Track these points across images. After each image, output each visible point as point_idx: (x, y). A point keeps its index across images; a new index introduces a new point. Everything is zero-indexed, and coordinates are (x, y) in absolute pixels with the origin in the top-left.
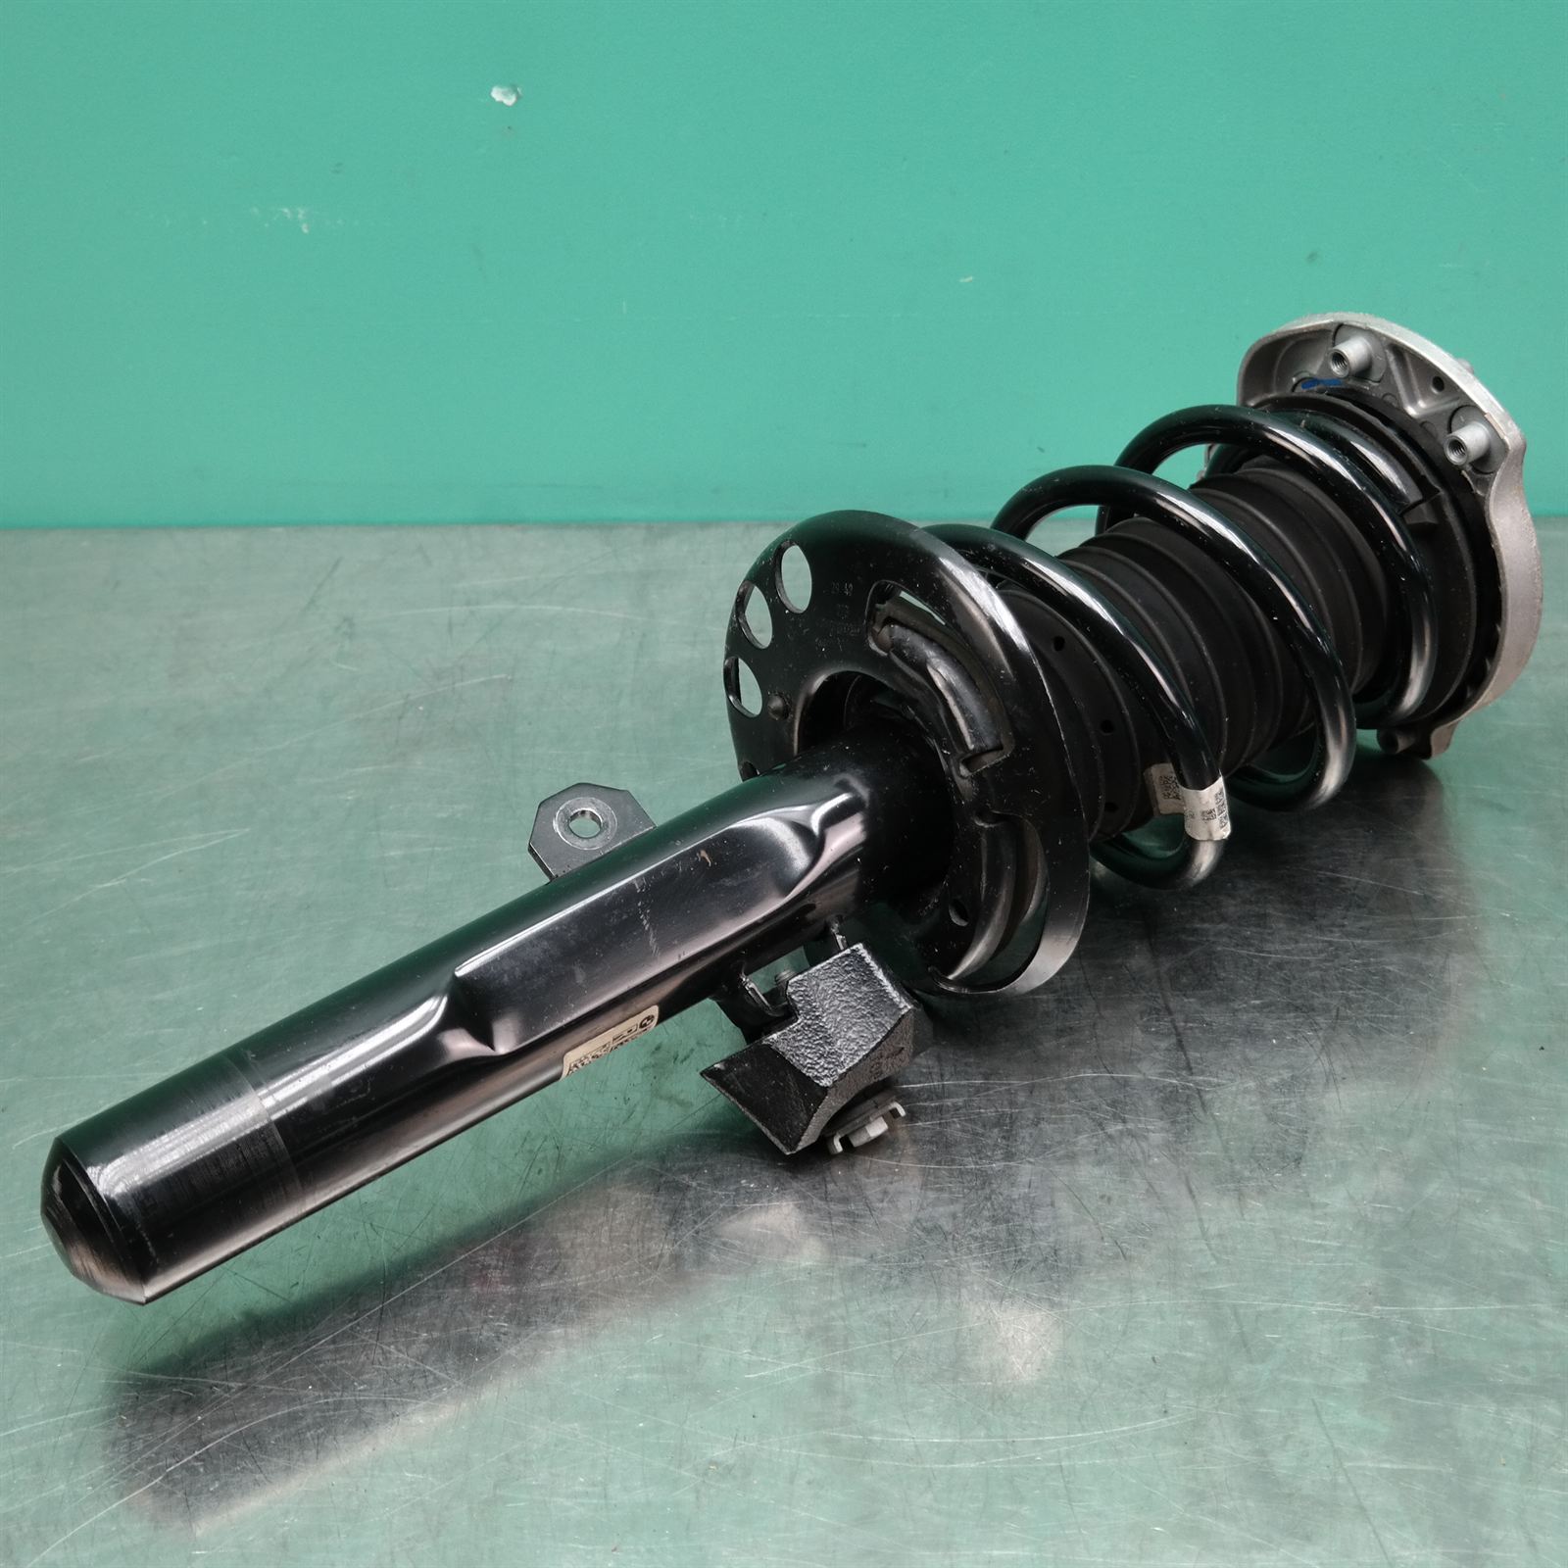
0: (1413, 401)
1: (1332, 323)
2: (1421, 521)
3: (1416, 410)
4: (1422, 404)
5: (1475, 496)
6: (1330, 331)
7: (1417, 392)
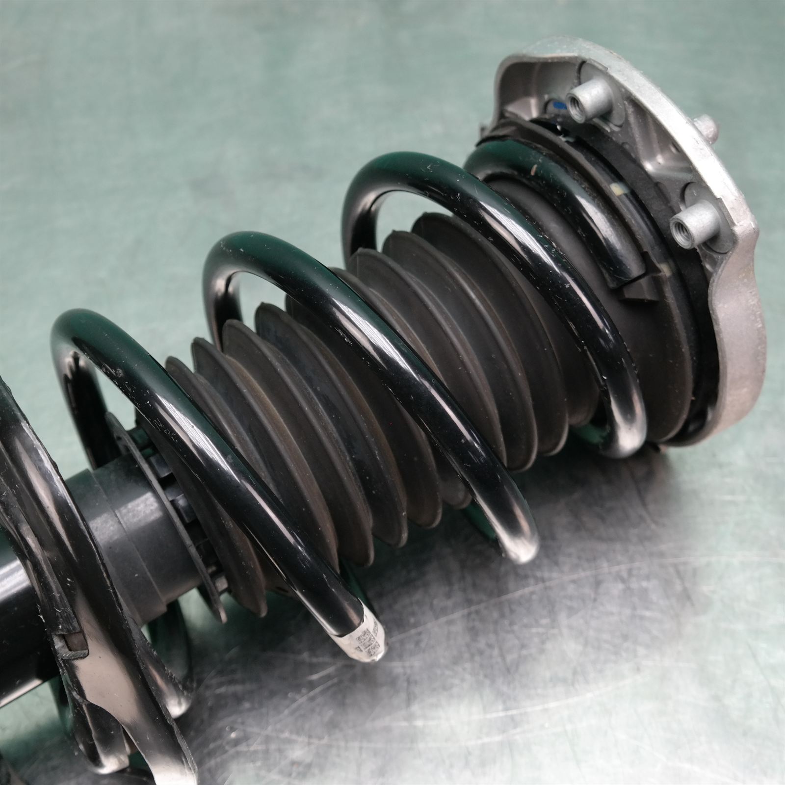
0: (651, 156)
1: (576, 58)
2: (641, 297)
3: (652, 165)
4: (660, 159)
5: (703, 268)
6: (574, 65)
7: (656, 146)
